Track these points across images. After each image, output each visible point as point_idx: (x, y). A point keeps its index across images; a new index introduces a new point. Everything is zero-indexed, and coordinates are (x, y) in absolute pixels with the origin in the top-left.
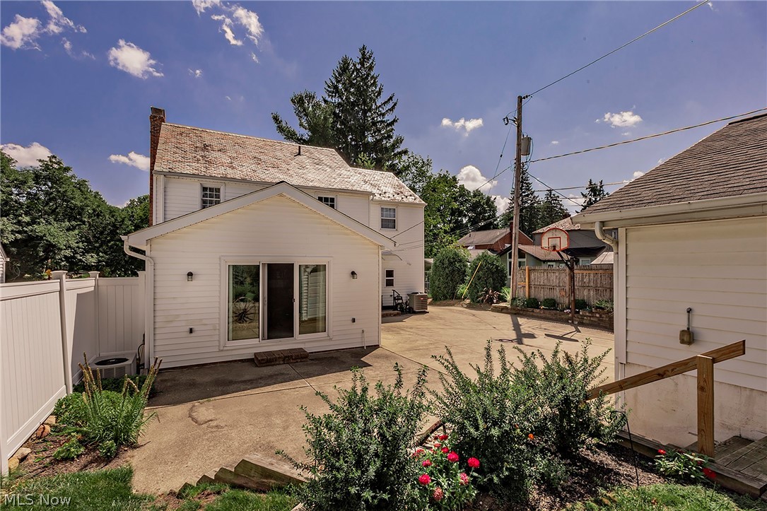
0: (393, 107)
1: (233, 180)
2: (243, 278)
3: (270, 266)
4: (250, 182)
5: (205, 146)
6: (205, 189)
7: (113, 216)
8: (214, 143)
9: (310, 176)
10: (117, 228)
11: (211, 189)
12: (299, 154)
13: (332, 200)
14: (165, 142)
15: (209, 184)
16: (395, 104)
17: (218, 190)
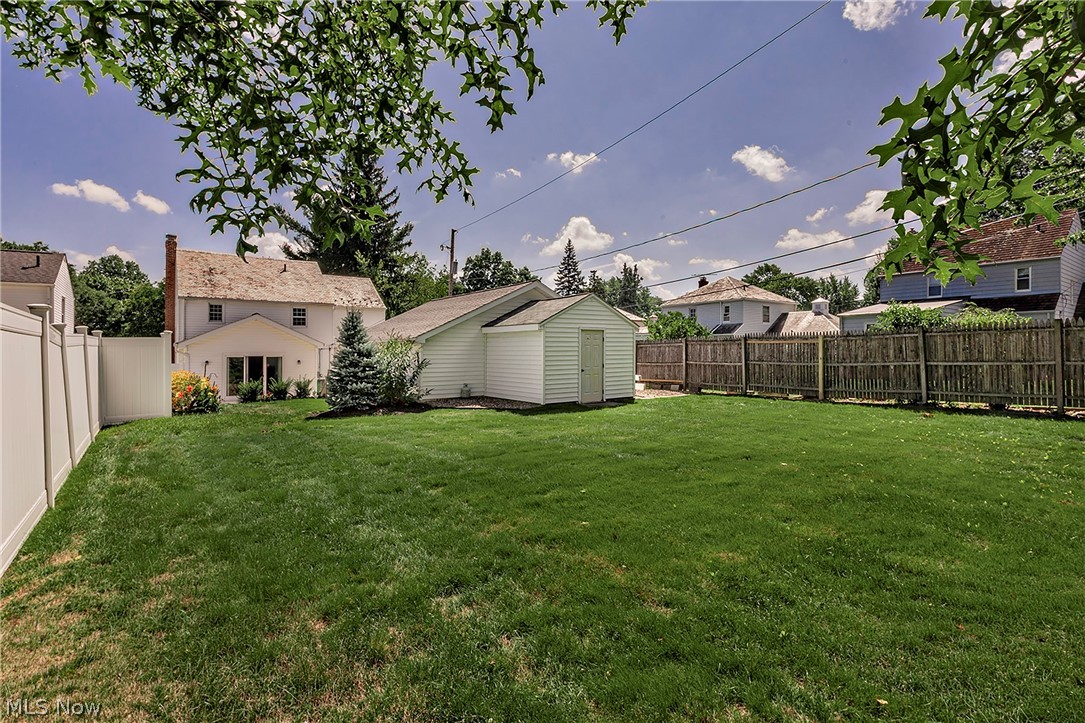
0: (395, 201)
1: (231, 299)
2: (235, 365)
3: (250, 358)
4: (243, 300)
5: (211, 269)
6: (211, 306)
7: (101, 303)
8: (217, 266)
9: (290, 293)
10: (107, 316)
11: (216, 306)
12: (285, 270)
13: (304, 310)
14: (182, 269)
15: (214, 303)
16: (397, 198)
17: (220, 307)
